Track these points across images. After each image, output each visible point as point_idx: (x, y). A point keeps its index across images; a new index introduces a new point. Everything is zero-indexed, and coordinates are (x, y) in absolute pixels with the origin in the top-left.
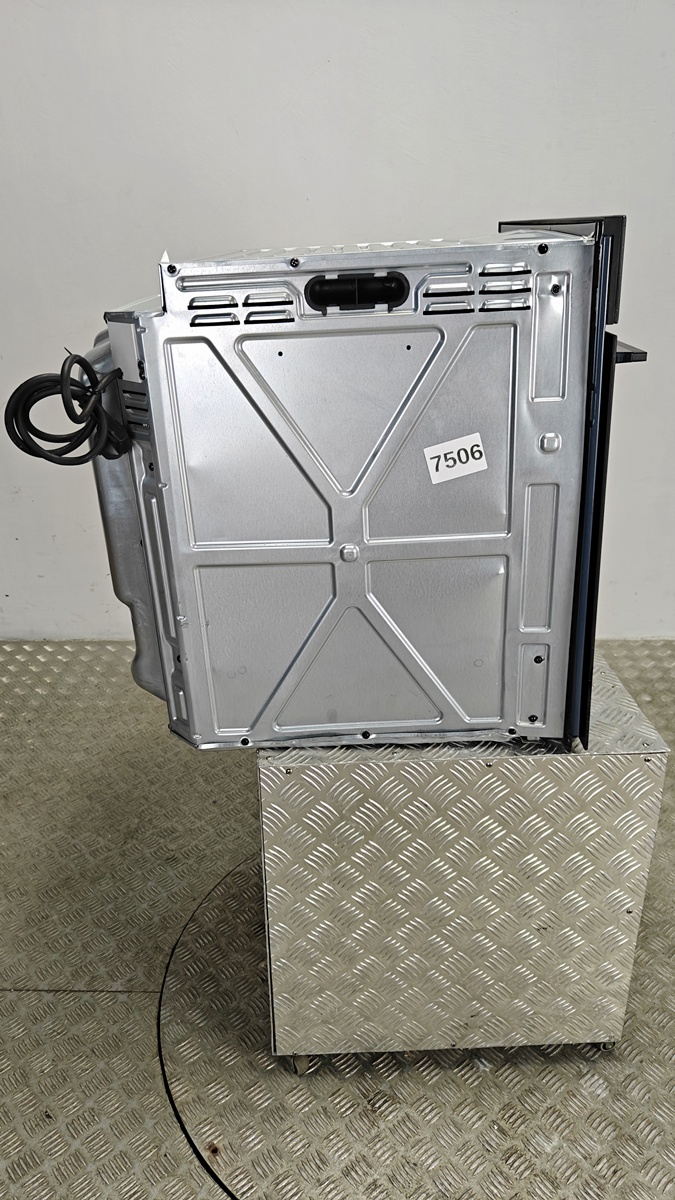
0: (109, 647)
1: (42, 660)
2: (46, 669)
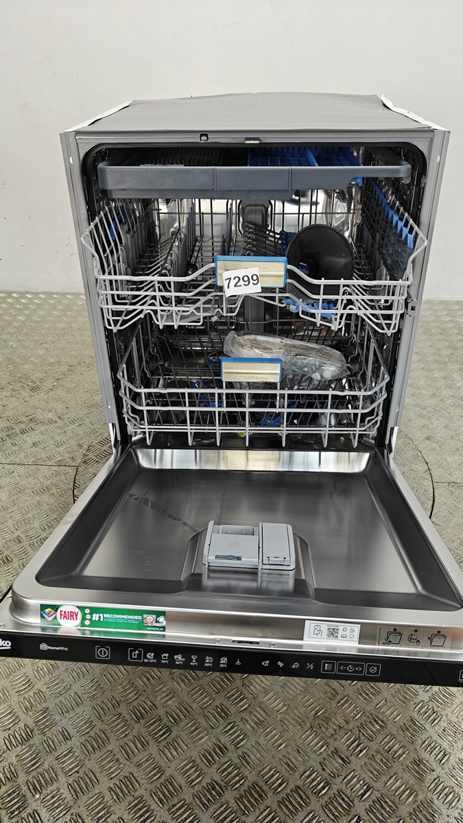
1: (24, 302)
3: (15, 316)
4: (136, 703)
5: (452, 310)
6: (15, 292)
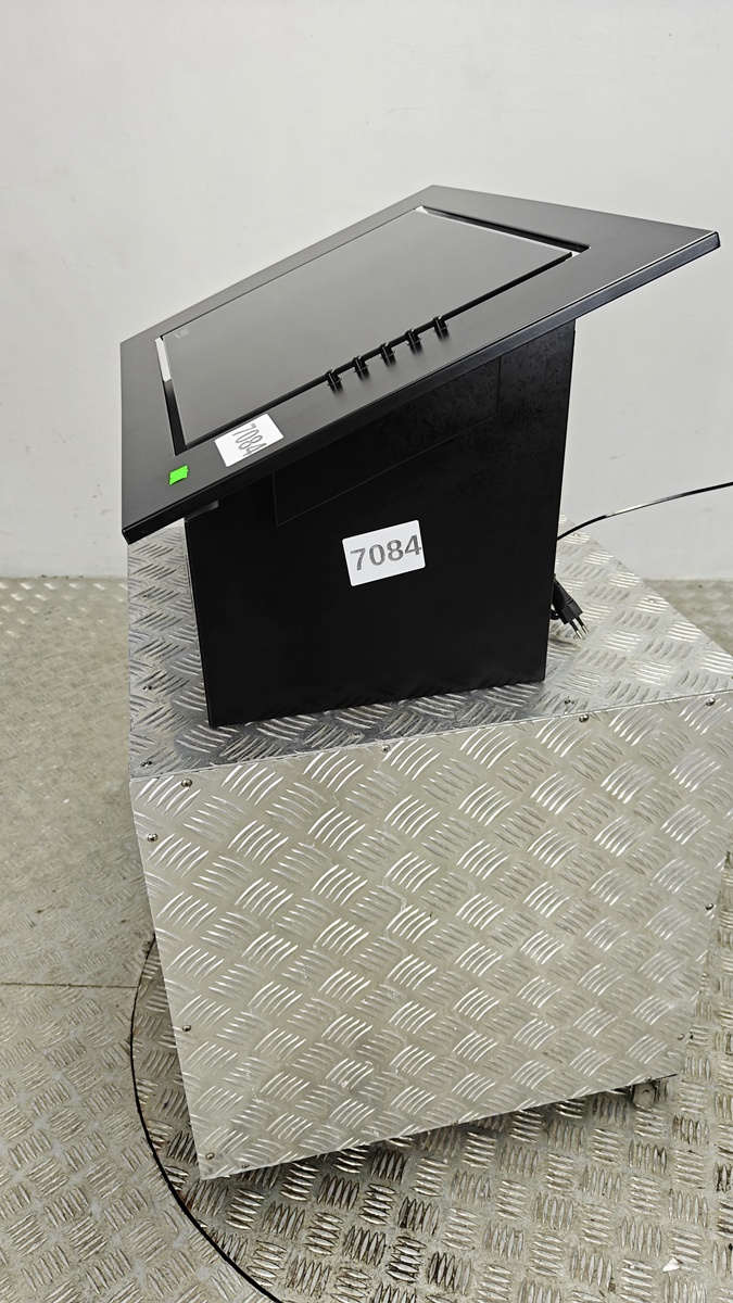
0: (98, 585)
1: (18, 599)
2: (20, 608)
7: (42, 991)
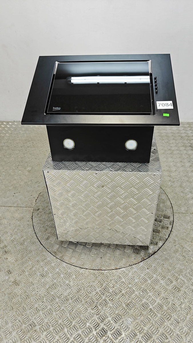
3: (5, 134)
4: (59, 311)
5: (185, 127)
6: (4, 122)
7: (16, 208)
